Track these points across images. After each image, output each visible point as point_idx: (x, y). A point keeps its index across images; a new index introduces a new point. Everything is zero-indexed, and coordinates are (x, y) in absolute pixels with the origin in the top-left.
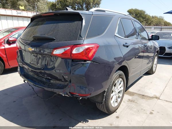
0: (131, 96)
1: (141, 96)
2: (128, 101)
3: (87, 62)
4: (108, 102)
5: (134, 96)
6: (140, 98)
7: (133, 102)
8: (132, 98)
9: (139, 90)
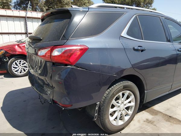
0: (152, 115)
1: (166, 117)
2: (144, 121)
3: (68, 67)
4: (103, 117)
5: (156, 116)
6: (164, 119)
7: (151, 123)
8: (153, 118)
9: (168, 109)
